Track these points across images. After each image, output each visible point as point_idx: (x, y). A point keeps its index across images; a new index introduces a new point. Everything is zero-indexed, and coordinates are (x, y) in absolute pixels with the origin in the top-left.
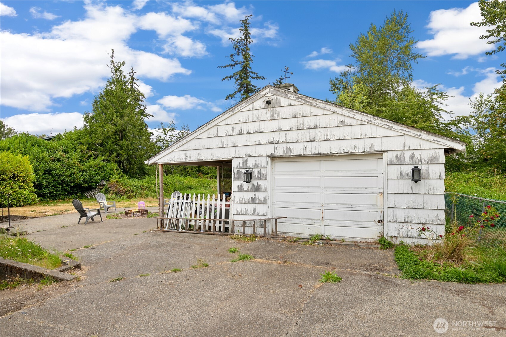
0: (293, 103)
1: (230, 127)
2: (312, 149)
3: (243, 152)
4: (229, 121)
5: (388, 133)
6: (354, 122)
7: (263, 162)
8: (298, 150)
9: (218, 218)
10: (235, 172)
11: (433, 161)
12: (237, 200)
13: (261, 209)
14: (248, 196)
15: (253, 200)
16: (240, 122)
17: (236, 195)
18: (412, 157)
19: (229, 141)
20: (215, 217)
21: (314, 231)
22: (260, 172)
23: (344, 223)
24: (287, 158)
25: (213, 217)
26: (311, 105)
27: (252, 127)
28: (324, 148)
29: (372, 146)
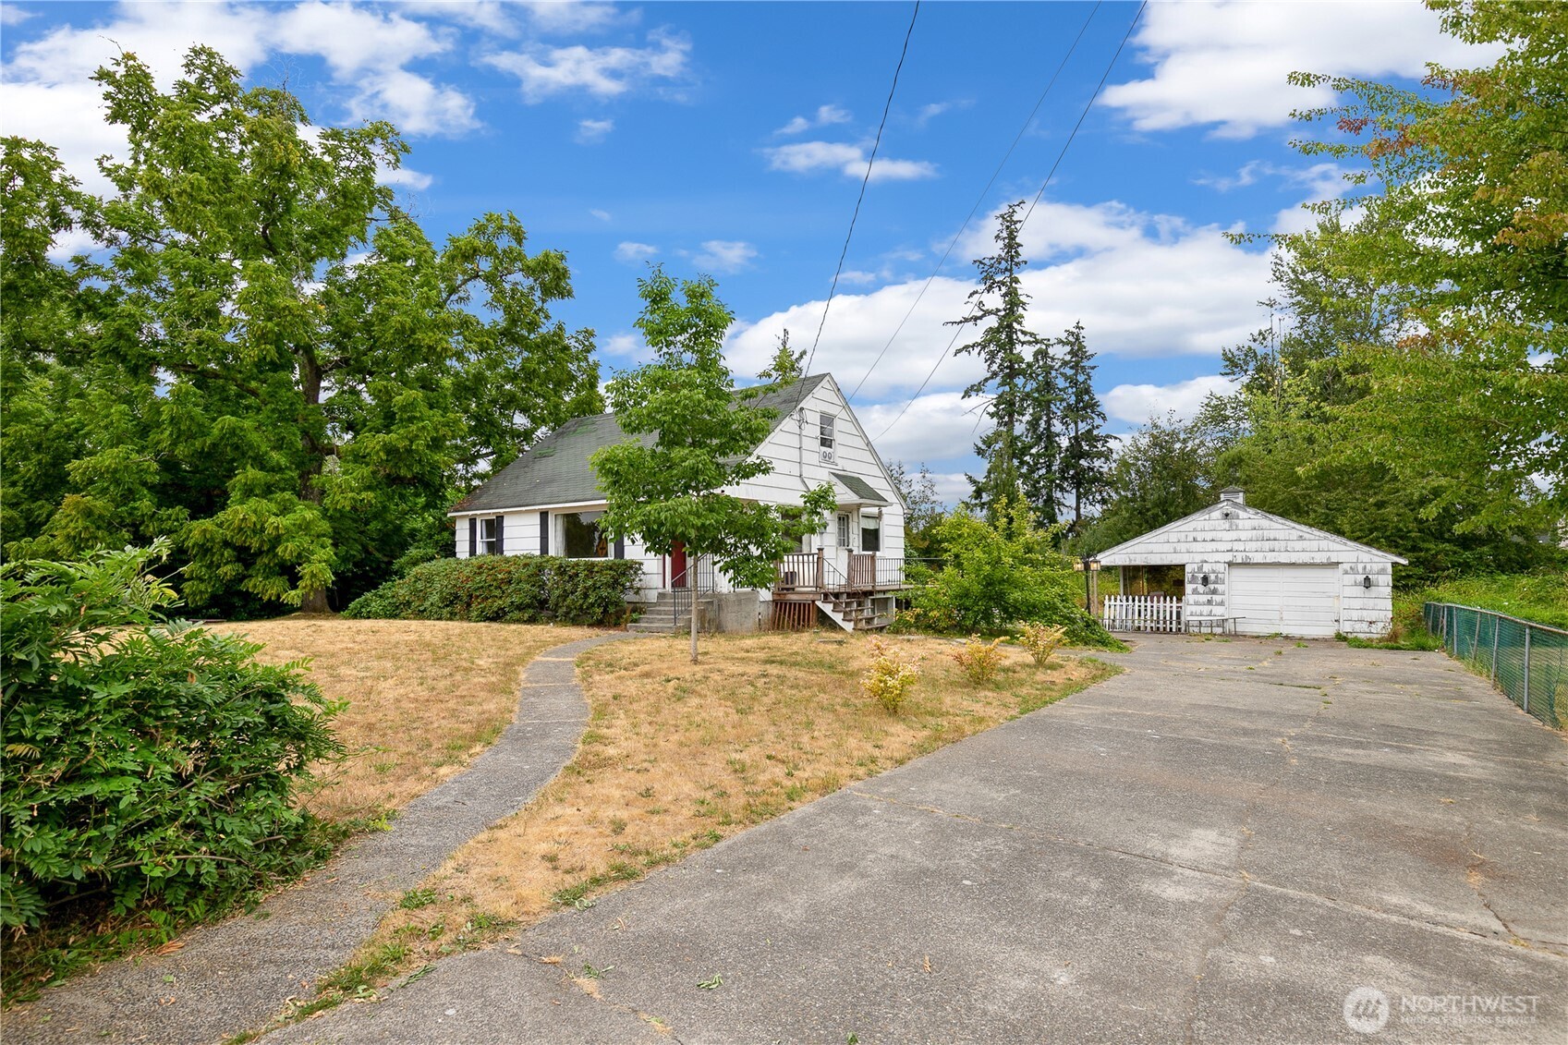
0: (1252, 517)
1: (1183, 534)
2: (1271, 558)
3: (1198, 558)
4: (1181, 529)
5: (1344, 548)
6: (1313, 537)
7: (1221, 567)
8: (1258, 558)
9: (1168, 618)
10: (1188, 577)
11: (1382, 572)
12: (1191, 602)
13: (1218, 610)
14: (1205, 598)
15: (1209, 602)
16: (1195, 530)
17: (1189, 597)
18: (1365, 568)
19: (1183, 547)
20: (1165, 618)
21: (1273, 630)
22: (1217, 577)
23: (1302, 623)
24: (1246, 565)
25: (1161, 618)
26: (1271, 520)
27: (1209, 536)
28: (1284, 558)
29: (1329, 558)
